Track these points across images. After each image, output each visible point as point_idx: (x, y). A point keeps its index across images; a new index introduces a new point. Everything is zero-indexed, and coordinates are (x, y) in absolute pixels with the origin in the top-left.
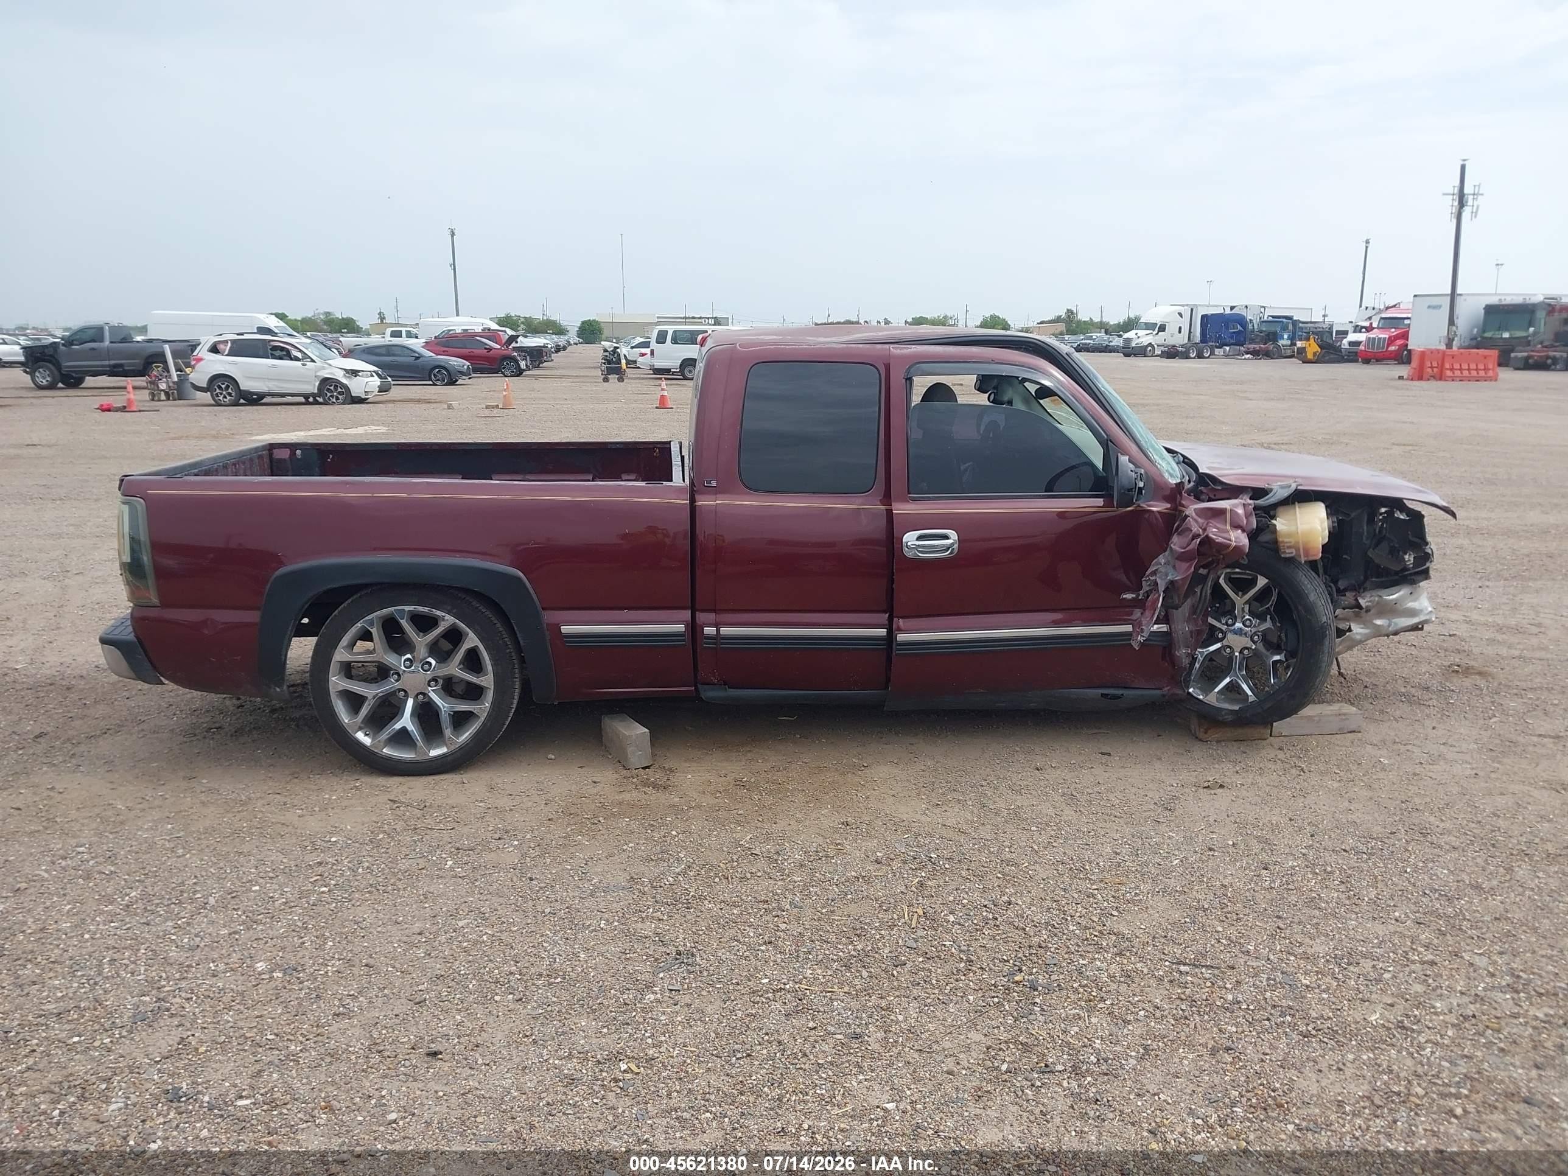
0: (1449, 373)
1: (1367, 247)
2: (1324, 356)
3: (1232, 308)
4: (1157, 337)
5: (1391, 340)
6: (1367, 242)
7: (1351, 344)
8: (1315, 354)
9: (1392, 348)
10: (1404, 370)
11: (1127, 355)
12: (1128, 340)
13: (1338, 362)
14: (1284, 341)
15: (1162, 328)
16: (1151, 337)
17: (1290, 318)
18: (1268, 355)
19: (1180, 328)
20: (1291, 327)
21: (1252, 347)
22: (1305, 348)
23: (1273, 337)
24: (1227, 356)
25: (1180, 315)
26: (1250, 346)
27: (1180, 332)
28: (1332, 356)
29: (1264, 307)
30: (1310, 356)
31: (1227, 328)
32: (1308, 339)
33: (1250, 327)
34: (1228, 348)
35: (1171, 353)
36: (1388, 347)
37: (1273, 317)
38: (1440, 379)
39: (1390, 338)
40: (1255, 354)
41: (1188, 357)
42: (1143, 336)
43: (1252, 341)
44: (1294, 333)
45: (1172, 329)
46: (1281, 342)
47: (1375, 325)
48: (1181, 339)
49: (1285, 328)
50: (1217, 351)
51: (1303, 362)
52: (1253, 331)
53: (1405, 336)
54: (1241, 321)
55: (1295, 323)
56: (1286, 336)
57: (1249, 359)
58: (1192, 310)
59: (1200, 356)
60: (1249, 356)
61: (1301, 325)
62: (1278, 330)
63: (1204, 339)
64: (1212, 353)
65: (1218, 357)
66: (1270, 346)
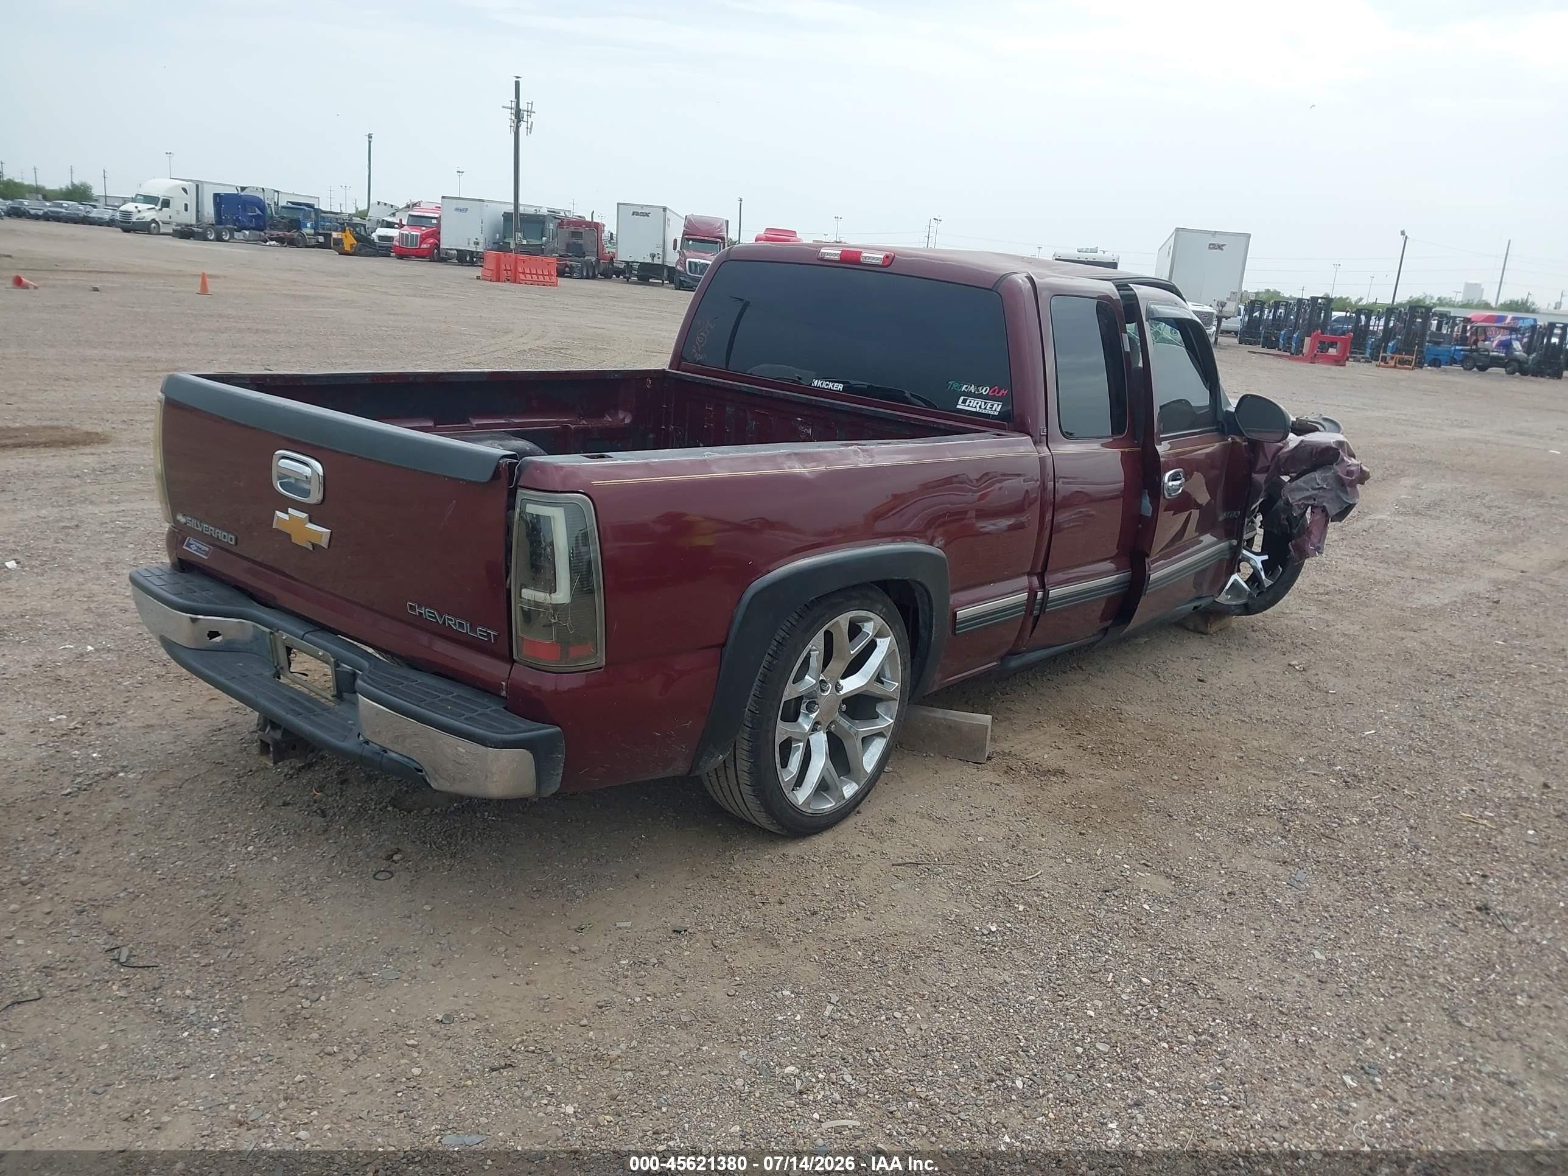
0: (522, 277)
1: (370, 142)
2: (360, 250)
3: (243, 189)
4: (160, 213)
5: (424, 238)
6: (370, 136)
7: (381, 238)
8: (352, 245)
9: (424, 246)
10: (476, 272)
11: (126, 230)
12: (127, 214)
13: (374, 256)
14: (308, 230)
15: (166, 204)
16: (153, 212)
17: (311, 206)
18: (292, 243)
19: (186, 205)
20: (313, 215)
21: (275, 233)
22: (341, 240)
23: (297, 225)
24: (247, 241)
25: (185, 190)
26: (273, 232)
27: (186, 210)
28: (368, 249)
29: (278, 192)
30: (347, 248)
31: (245, 210)
32: (344, 231)
33: (269, 211)
34: (247, 232)
35: (185, 233)
36: (420, 245)
37: (293, 203)
38: (515, 282)
39: (422, 235)
40: (281, 240)
41: (206, 239)
42: (144, 211)
43: (274, 227)
44: (317, 223)
45: (177, 204)
46: (305, 231)
47: (404, 222)
48: (190, 218)
49: (307, 217)
50: (236, 235)
51: (340, 254)
52: (272, 217)
53: (436, 234)
54: (259, 204)
55: (318, 211)
56: (309, 225)
57: (274, 246)
58: (197, 186)
59: (219, 239)
60: (273, 243)
61: (323, 215)
62: (301, 217)
63: (219, 220)
64: (232, 236)
65: (239, 241)
66: (295, 234)
